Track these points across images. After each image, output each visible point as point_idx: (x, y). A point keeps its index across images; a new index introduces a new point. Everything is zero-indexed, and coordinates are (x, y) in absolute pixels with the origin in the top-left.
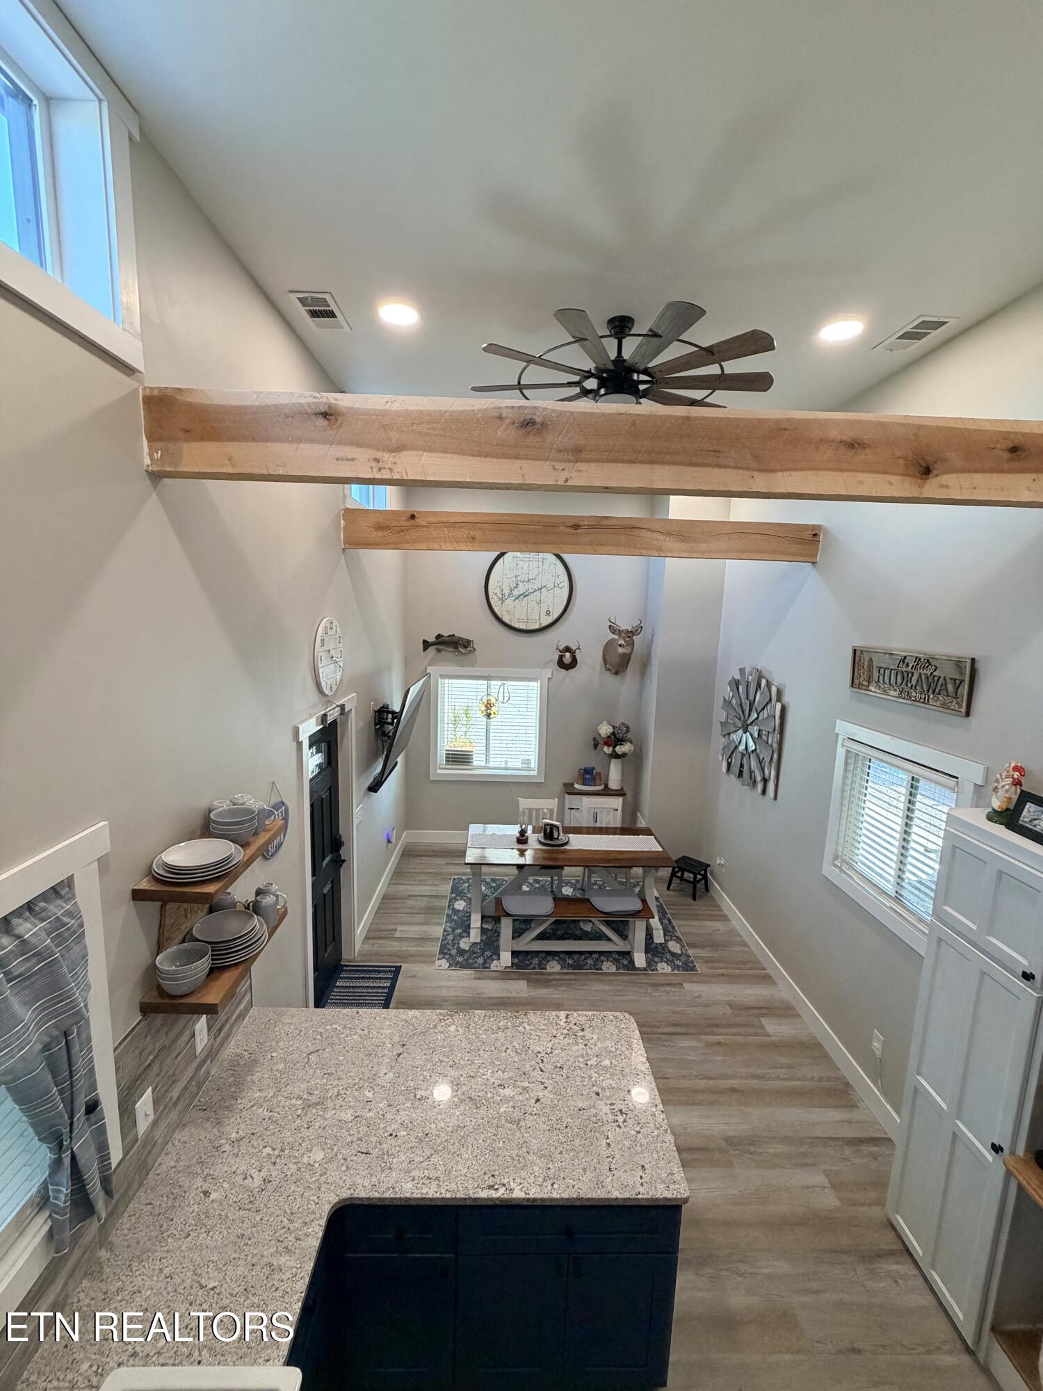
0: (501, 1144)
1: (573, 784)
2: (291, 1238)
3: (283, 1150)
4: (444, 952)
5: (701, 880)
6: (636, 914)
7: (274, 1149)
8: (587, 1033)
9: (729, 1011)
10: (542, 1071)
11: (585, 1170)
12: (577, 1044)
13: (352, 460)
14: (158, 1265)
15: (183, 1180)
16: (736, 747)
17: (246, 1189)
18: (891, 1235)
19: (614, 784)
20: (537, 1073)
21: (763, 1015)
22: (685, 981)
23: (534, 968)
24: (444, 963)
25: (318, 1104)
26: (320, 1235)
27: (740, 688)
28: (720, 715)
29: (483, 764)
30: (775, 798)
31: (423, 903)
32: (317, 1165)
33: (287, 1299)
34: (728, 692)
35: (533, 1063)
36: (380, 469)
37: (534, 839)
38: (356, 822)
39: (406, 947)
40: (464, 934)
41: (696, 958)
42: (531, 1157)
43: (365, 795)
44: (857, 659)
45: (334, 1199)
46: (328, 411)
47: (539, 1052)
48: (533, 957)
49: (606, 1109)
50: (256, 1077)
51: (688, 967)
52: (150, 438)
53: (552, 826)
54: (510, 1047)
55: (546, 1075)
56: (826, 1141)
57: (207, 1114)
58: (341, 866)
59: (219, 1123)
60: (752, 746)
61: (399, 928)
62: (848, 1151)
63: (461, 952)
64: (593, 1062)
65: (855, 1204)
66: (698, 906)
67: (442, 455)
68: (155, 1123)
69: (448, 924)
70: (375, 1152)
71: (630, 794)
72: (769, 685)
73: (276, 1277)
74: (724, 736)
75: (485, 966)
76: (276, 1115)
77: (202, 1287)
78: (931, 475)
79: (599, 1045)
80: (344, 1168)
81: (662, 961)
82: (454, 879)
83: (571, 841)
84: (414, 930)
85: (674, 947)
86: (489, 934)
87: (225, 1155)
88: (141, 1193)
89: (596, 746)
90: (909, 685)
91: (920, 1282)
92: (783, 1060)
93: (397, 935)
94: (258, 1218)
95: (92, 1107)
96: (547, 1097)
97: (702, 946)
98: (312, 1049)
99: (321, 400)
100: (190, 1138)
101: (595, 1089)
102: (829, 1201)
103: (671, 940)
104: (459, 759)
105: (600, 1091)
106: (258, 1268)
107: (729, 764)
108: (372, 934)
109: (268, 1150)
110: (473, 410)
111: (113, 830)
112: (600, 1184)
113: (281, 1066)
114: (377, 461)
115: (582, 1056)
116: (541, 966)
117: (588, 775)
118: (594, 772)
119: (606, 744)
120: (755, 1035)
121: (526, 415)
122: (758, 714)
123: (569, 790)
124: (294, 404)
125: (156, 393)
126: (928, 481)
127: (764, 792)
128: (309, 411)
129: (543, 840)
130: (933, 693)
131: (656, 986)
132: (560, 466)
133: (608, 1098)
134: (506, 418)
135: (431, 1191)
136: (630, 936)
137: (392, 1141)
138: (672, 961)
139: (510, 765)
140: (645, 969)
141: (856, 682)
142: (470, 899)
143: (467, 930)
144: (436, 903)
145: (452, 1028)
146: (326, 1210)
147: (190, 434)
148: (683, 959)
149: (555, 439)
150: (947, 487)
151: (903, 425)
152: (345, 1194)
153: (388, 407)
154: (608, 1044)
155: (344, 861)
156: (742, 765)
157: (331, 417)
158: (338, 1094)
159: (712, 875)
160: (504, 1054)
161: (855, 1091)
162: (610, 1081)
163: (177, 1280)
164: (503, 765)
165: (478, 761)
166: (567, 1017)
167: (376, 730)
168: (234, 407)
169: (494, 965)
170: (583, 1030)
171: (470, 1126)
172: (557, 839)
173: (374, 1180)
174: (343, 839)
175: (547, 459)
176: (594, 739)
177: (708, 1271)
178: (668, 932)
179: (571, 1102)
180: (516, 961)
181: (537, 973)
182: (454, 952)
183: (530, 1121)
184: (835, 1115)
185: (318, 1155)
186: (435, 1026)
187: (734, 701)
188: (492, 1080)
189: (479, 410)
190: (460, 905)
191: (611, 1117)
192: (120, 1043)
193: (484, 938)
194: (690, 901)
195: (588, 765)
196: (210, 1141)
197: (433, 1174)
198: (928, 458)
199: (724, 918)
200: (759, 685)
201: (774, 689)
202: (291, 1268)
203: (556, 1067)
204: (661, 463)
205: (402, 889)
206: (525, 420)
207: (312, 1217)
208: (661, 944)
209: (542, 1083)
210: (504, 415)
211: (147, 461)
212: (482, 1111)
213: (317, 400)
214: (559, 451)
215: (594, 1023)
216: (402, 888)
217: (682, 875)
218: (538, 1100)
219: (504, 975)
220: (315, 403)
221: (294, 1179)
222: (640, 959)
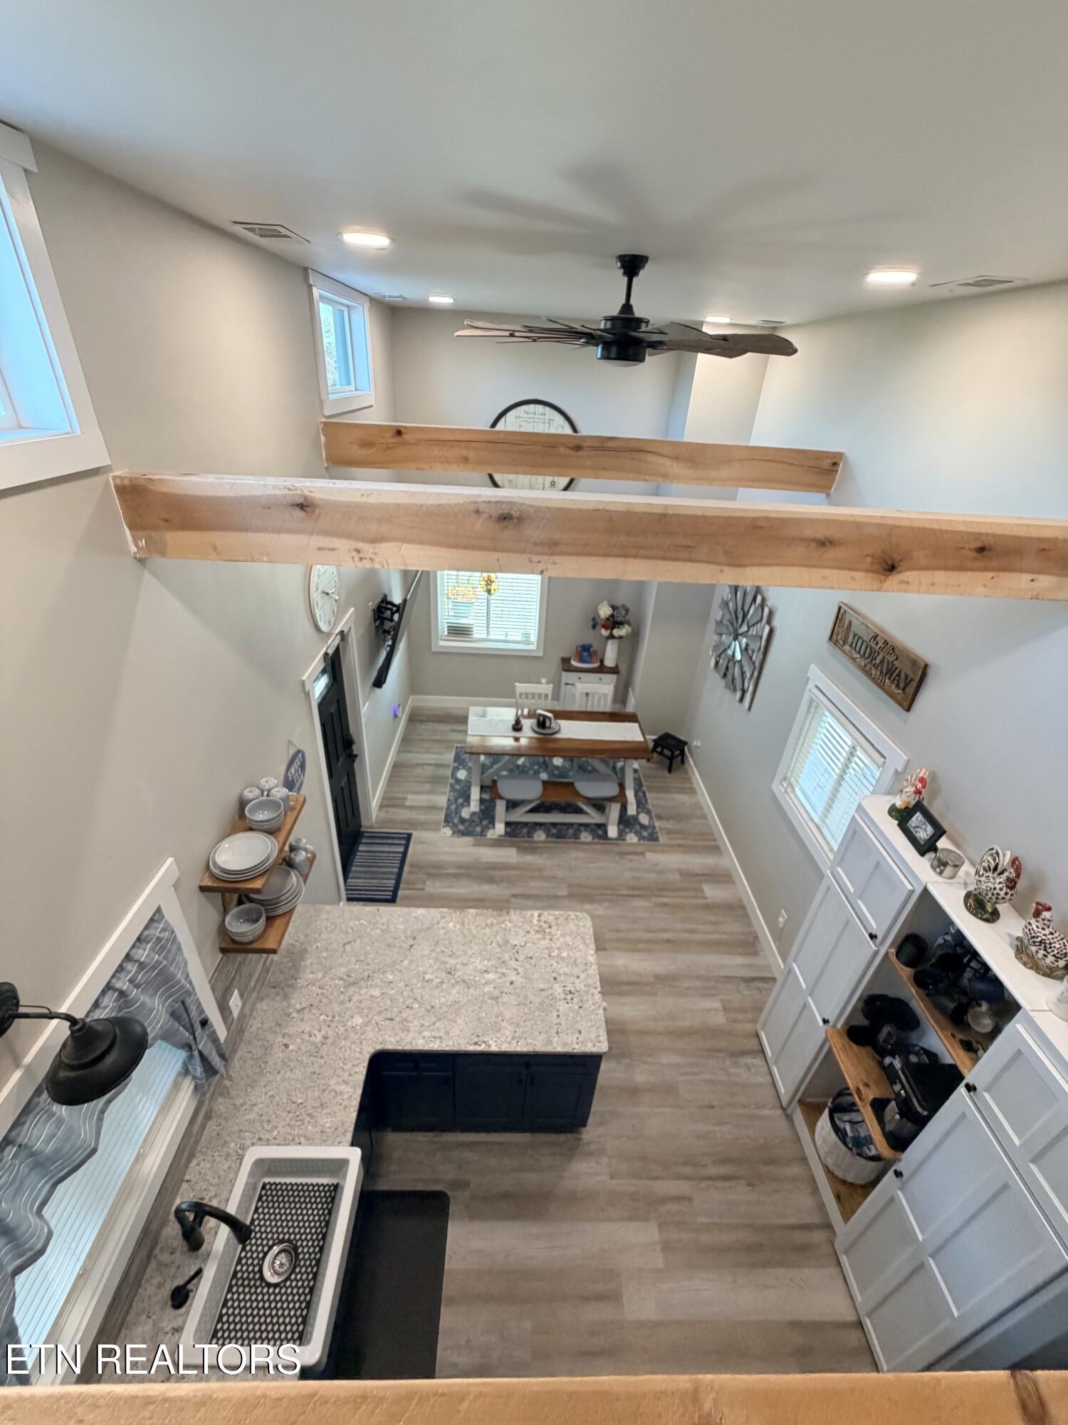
0: (484, 1014)
1: (569, 660)
2: (346, 1074)
3: (334, 1017)
4: (448, 820)
5: (678, 756)
6: (612, 799)
7: (327, 1016)
8: (553, 930)
9: (678, 877)
10: (517, 960)
11: (540, 1033)
12: (544, 938)
13: (333, 550)
14: (264, 1090)
15: (270, 1037)
16: (725, 650)
17: (313, 1043)
18: (757, 1040)
19: (610, 661)
20: (513, 963)
21: (706, 881)
22: (649, 851)
23: (523, 837)
24: (448, 831)
25: (354, 983)
26: (365, 1072)
27: (739, 594)
28: (717, 614)
29: (484, 636)
30: (750, 709)
31: (429, 771)
32: (358, 1028)
33: (347, 1110)
34: (727, 594)
35: (510, 954)
36: (361, 559)
37: (528, 724)
38: (364, 720)
39: (413, 815)
40: (465, 804)
41: (661, 829)
42: (504, 1024)
43: (371, 691)
44: (840, 616)
45: (372, 1051)
46: (304, 503)
47: (515, 945)
48: (522, 827)
49: (560, 990)
50: (308, 962)
51: (653, 838)
52: (130, 528)
53: (545, 717)
54: (494, 941)
55: (519, 963)
56: (729, 979)
57: (277, 990)
58: (354, 761)
59: (286, 997)
60: (738, 656)
61: (410, 797)
62: (742, 986)
63: (463, 821)
64: (555, 953)
65: (735, 1021)
66: (673, 780)
67: (421, 546)
68: (243, 1006)
69: (452, 794)
70: (398, 1019)
71: (623, 675)
72: (762, 606)
73: (339, 1097)
74: (717, 634)
75: (483, 834)
76: (325, 991)
77: (294, 1103)
78: (895, 572)
79: (561, 940)
80: (377, 1030)
81: (631, 832)
82: (457, 748)
83: (562, 728)
84: (423, 799)
85: (644, 819)
86: (487, 804)
87: (294, 1020)
88: (243, 1045)
89: (594, 627)
90: (874, 662)
91: (765, 1069)
92: (712, 918)
93: (408, 803)
94: (323, 1062)
95: (204, 1023)
96: (519, 980)
97: (668, 818)
98: (347, 940)
99: (296, 492)
100: (266, 1008)
101: (554, 975)
102: (720, 1019)
103: (643, 812)
104: (459, 631)
105: (557, 976)
106: (327, 1092)
107: (717, 663)
108: (385, 802)
109: (323, 1017)
110: (450, 505)
111: (177, 862)
112: (549, 1042)
113: (325, 954)
114: (358, 551)
115: (547, 949)
116: (530, 835)
117: (585, 652)
118: (591, 650)
119: (605, 627)
120: (696, 897)
121: (503, 509)
122: (749, 628)
123: (566, 665)
124: (269, 495)
125: (126, 482)
126: (890, 577)
127: (741, 700)
128: (285, 502)
129: (536, 729)
130: (889, 678)
131: (622, 854)
132: (535, 558)
133: (562, 982)
134: (484, 512)
135: (435, 1046)
136: (607, 811)
137: (409, 1011)
138: (640, 833)
139: (509, 638)
140: (616, 839)
141: (834, 637)
142: (470, 768)
143: (467, 799)
144: (441, 772)
145: (451, 925)
146: (367, 1057)
147: (169, 524)
148: (650, 830)
149: (533, 533)
150: (908, 583)
151: (879, 525)
152: (379, 1047)
153: (364, 500)
154: (569, 939)
155: (356, 756)
156: (727, 668)
157: (308, 509)
158: (369, 977)
159: (689, 750)
160: (489, 947)
161: (759, 942)
162: (566, 969)
163: (277, 1098)
164: (503, 638)
165: (478, 633)
166: (539, 916)
167: (377, 627)
168: (207, 498)
169: (491, 834)
170: (550, 927)
171: (463, 1001)
172: (550, 727)
173: (398, 1038)
174: (354, 738)
175: (524, 552)
176: (594, 619)
177: (627, 1061)
178: (641, 804)
179: (535, 985)
180: (509, 830)
181: (526, 842)
182: (456, 821)
183: (505, 998)
184: (740, 960)
185: (358, 1020)
186: (438, 923)
187: (731, 605)
188: (479, 967)
189: (456, 505)
190: (462, 774)
191: (563, 996)
192: (212, 977)
193: (483, 807)
194: (666, 772)
195: (586, 642)
196: (283, 1010)
197: (437, 1034)
198: (895, 556)
199: (692, 791)
200: (754, 599)
201: (766, 611)
202: (348, 1092)
203: (527, 957)
204: (636, 556)
205: (413, 757)
206: (503, 514)
207: (358, 1061)
208: (633, 816)
209: (516, 970)
210: (481, 510)
211: (134, 549)
212: (472, 990)
213: (292, 492)
214: (536, 544)
215: (559, 921)
216: (410, 755)
217: (662, 750)
218: (512, 983)
219: (498, 843)
220: (290, 495)
221: (343, 1036)
222: (613, 831)
